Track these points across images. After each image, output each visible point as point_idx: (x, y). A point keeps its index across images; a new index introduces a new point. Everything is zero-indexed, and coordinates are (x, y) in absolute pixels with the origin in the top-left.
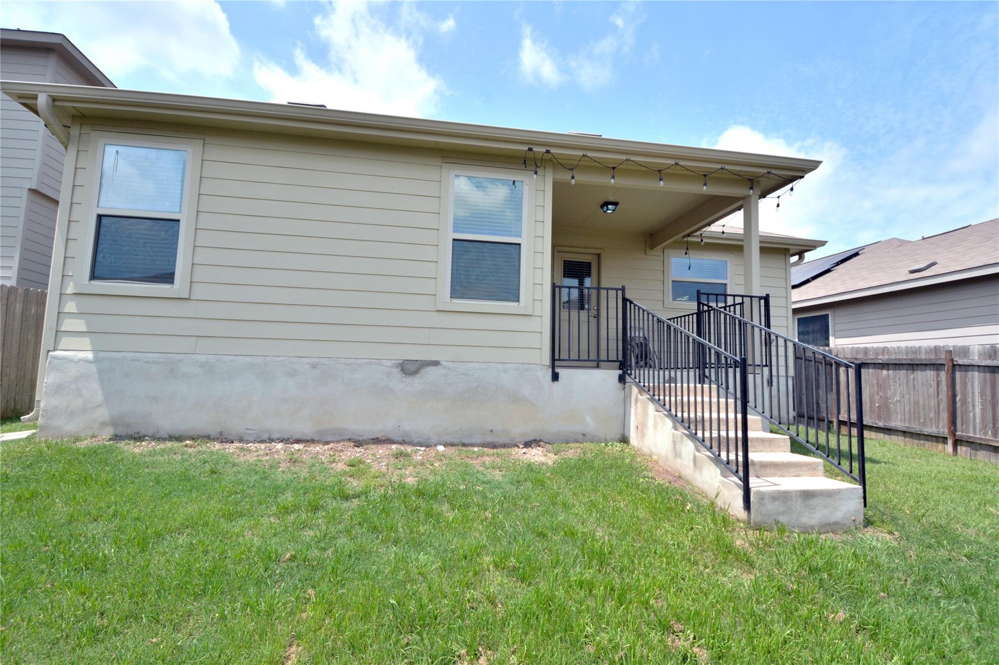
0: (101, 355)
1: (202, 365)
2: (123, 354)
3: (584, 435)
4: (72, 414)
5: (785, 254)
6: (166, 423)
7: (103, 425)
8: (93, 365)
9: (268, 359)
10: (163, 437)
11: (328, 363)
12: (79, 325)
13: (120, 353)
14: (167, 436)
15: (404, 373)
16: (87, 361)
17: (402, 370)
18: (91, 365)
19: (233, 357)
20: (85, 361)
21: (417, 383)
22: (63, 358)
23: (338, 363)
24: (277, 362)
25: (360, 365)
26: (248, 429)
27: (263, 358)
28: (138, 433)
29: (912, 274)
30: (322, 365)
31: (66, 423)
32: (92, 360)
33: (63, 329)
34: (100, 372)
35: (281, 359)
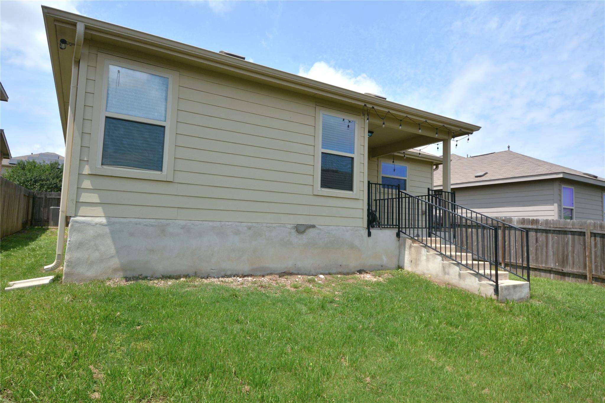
0: (113, 220)
1: (183, 228)
2: (128, 220)
3: (382, 266)
4: (92, 264)
5: (431, 165)
6: (161, 268)
7: (115, 270)
8: (107, 227)
9: (223, 223)
10: (158, 277)
11: (257, 226)
12: (94, 198)
13: (126, 219)
14: (161, 276)
15: (298, 232)
16: (102, 225)
17: (297, 230)
18: (105, 227)
19: (201, 222)
20: (100, 224)
21: (304, 239)
22: (83, 223)
23: (263, 226)
24: (228, 225)
25: (274, 227)
26: (212, 269)
27: (219, 223)
28: (141, 275)
29: (477, 178)
30: (254, 227)
31: (87, 271)
32: (106, 224)
33: (81, 201)
34: (112, 232)
35: (230, 223)
